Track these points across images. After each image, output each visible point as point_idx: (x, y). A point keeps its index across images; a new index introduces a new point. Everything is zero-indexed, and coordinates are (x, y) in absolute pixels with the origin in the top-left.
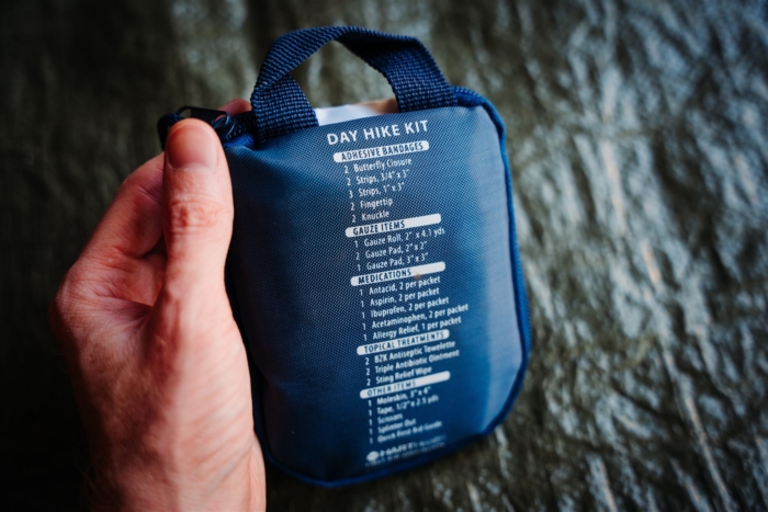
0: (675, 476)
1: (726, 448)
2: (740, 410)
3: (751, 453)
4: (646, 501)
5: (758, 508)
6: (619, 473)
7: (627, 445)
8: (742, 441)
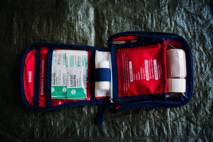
0: (162, 126)
1: (173, 123)
2: (178, 116)
3: (178, 124)
4: (155, 130)
5: (176, 135)
6: (152, 124)
7: (154, 119)
8: (176, 122)
